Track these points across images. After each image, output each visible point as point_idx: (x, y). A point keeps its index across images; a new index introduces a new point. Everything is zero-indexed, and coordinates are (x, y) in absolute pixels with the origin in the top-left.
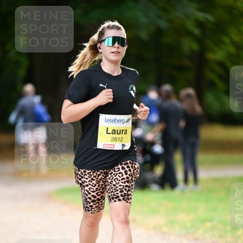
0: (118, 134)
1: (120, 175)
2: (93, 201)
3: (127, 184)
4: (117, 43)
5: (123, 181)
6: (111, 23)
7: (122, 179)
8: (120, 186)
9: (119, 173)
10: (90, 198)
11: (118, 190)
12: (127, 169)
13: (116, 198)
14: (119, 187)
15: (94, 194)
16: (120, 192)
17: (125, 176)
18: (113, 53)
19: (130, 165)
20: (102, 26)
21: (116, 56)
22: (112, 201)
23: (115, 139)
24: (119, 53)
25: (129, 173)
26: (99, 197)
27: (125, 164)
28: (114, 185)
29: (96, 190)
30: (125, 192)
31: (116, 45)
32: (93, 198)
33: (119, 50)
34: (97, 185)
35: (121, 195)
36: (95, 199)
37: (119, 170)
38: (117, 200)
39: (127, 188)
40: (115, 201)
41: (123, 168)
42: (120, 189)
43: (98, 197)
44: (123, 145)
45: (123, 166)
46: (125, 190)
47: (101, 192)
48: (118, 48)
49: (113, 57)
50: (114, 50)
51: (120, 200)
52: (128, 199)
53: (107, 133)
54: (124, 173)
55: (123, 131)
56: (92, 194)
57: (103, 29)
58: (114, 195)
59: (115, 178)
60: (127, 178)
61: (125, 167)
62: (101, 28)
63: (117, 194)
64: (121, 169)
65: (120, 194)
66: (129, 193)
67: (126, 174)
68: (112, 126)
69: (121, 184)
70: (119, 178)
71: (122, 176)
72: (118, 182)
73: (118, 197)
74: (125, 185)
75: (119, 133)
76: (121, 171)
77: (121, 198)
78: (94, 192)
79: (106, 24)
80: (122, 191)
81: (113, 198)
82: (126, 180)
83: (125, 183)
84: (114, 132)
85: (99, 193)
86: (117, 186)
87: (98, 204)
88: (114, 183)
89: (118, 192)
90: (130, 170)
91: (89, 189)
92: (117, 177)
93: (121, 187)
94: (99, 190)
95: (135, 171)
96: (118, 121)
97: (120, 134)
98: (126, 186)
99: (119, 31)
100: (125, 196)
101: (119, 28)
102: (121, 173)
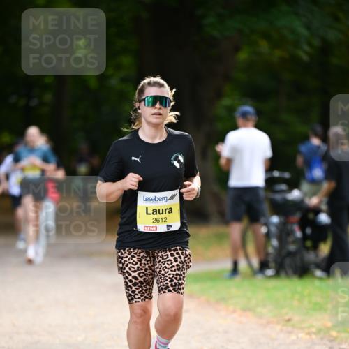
0: (160, 214)
1: (169, 262)
2: (135, 284)
3: (177, 272)
4: (158, 103)
5: (173, 269)
6: (152, 79)
7: (171, 267)
8: (170, 274)
9: (168, 261)
10: (131, 281)
11: (167, 280)
12: (177, 256)
13: (166, 289)
14: (169, 276)
15: (135, 274)
16: (170, 281)
17: (175, 264)
18: (154, 114)
19: (180, 252)
20: (142, 83)
21: (157, 118)
22: (162, 292)
23: (157, 220)
24: (160, 114)
25: (179, 260)
26: (142, 279)
27: (174, 251)
28: (163, 275)
29: (138, 270)
30: (176, 281)
31: (158, 105)
32: (134, 281)
33: (161, 112)
34: (139, 263)
35: (172, 285)
36: (137, 281)
37: (168, 257)
38: (166, 291)
39: (178, 277)
40: (164, 292)
41: (172, 255)
42: (170, 278)
43: (140, 279)
44: (169, 226)
45: (173, 252)
46: (176, 278)
47: (143, 273)
48: (160, 109)
49: (154, 120)
50: (155, 111)
51: (170, 291)
52: (180, 289)
53: (147, 214)
54: (173, 260)
55: (166, 210)
56: (133, 274)
57: (143, 86)
58: (164, 285)
59: (163, 266)
60: (177, 265)
61: (175, 253)
62: (141, 85)
63: (167, 284)
64: (169, 256)
65: (170, 284)
66: (180, 282)
67: (176, 261)
68: (152, 206)
69: (170, 272)
70: (168, 266)
71: (172, 263)
72: (166, 270)
73: (168, 287)
74: (175, 273)
75: (161, 212)
76: (170, 258)
77: (171, 288)
78: (135, 271)
79: (147, 80)
80: (172, 281)
81: (162, 289)
82: (176, 268)
83: (175, 271)
84: (155, 212)
85: (142, 274)
86: (166, 275)
87: (140, 289)
88: (163, 272)
89: (168, 282)
90: (180, 257)
91: (130, 269)
92: (166, 265)
93: (171, 276)
94: (142, 269)
95: (186, 259)
96: (159, 199)
97: (163, 213)
98: (177, 274)
99: (162, 89)
100: (175, 286)
101: (161, 86)
102: (170, 260)
